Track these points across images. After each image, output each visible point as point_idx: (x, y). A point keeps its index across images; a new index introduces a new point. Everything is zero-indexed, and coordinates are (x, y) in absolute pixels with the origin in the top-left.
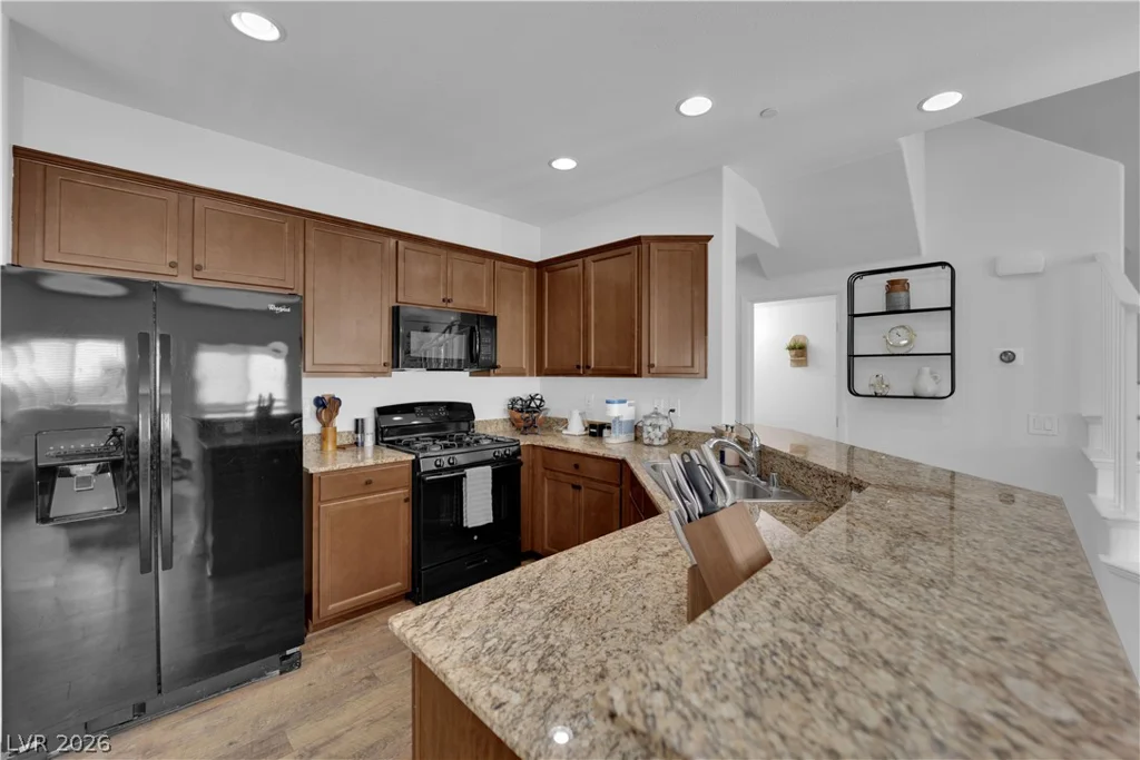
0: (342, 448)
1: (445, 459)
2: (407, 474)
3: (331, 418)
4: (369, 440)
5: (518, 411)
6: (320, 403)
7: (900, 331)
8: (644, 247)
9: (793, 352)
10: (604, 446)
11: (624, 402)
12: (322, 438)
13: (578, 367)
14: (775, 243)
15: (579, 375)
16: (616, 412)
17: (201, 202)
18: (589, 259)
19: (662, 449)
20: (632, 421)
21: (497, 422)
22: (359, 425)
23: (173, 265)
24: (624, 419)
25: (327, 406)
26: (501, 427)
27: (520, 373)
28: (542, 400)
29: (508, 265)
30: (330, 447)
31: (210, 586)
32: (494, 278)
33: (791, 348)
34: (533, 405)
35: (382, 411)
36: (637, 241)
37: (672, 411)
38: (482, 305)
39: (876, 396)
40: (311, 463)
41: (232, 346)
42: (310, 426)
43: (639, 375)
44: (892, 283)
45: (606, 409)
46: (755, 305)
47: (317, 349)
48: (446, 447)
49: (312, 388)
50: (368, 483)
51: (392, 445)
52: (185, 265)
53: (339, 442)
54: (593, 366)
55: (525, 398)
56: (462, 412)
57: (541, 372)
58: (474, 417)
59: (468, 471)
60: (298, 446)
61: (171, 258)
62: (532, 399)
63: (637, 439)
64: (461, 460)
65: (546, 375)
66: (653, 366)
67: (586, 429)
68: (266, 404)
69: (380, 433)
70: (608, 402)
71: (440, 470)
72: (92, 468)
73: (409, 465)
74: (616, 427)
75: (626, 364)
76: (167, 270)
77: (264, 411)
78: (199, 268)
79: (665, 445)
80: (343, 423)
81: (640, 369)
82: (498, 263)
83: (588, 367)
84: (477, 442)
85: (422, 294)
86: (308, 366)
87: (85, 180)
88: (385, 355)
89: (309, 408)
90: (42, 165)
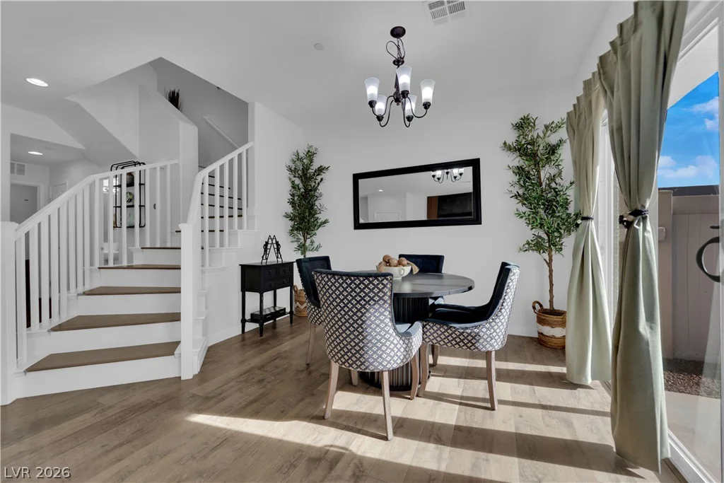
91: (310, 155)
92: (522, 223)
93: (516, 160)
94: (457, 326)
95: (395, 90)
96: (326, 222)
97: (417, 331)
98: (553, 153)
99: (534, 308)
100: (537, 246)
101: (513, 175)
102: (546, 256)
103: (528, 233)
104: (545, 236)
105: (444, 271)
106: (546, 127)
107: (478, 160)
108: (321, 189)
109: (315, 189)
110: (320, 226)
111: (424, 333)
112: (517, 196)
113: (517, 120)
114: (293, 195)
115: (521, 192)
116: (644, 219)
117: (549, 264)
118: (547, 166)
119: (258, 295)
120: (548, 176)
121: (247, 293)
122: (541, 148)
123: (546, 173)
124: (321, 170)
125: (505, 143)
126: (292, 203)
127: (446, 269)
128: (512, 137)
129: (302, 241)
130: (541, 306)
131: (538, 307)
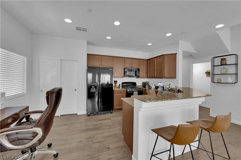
0: (117, 88)
1: (131, 90)
2: (125, 92)
3: (116, 84)
4: (121, 87)
5: (144, 84)
6: (115, 81)
7: (223, 69)
8: (164, 56)
9: (206, 74)
10: (157, 90)
11: (161, 83)
12: (115, 86)
13: (153, 77)
14: (195, 52)
15: (153, 78)
16: (159, 84)
17: (103, 57)
18: (155, 58)
19: (167, 91)
20: (163, 86)
21: (140, 86)
22: (120, 85)
23: (100, 65)
24: (161, 86)
25: (116, 82)
26: (141, 87)
27: (144, 78)
28: (148, 82)
29: (142, 60)
30: (116, 88)
31: (102, 105)
32: (139, 63)
33: (206, 73)
34: (147, 83)
35: (123, 83)
36: (163, 55)
37: (170, 84)
38: (138, 67)
39: (218, 83)
40: (114, 89)
41: (106, 74)
42: (114, 85)
43: (163, 78)
44: (222, 59)
45: (157, 84)
46: (193, 64)
48: (131, 88)
49: (114, 79)
50: (120, 92)
51: (124, 88)
52: (101, 64)
53: (117, 87)
54: (155, 76)
55: (145, 82)
56: (134, 84)
57: (148, 78)
58: (136, 85)
59: (134, 92)
60: (112, 88)
61: (100, 64)
62: (146, 82)
63: (164, 89)
64: (133, 90)
65: (149, 78)
66: (165, 76)
67: (155, 87)
68: (108, 82)
69: (122, 86)
70: (158, 83)
71: (130, 91)
72: (94, 87)
73: (126, 90)
74: (160, 87)
75: (161, 76)
76: (99, 65)
77: (108, 83)
78: (102, 65)
79: (168, 90)
80: (118, 84)
81: (163, 77)
82: (140, 60)
83: (155, 77)
84: (136, 88)
85: (128, 66)
86: (114, 76)
87: (92, 56)
88: (123, 75)
89: (113, 82)
90: (89, 55)
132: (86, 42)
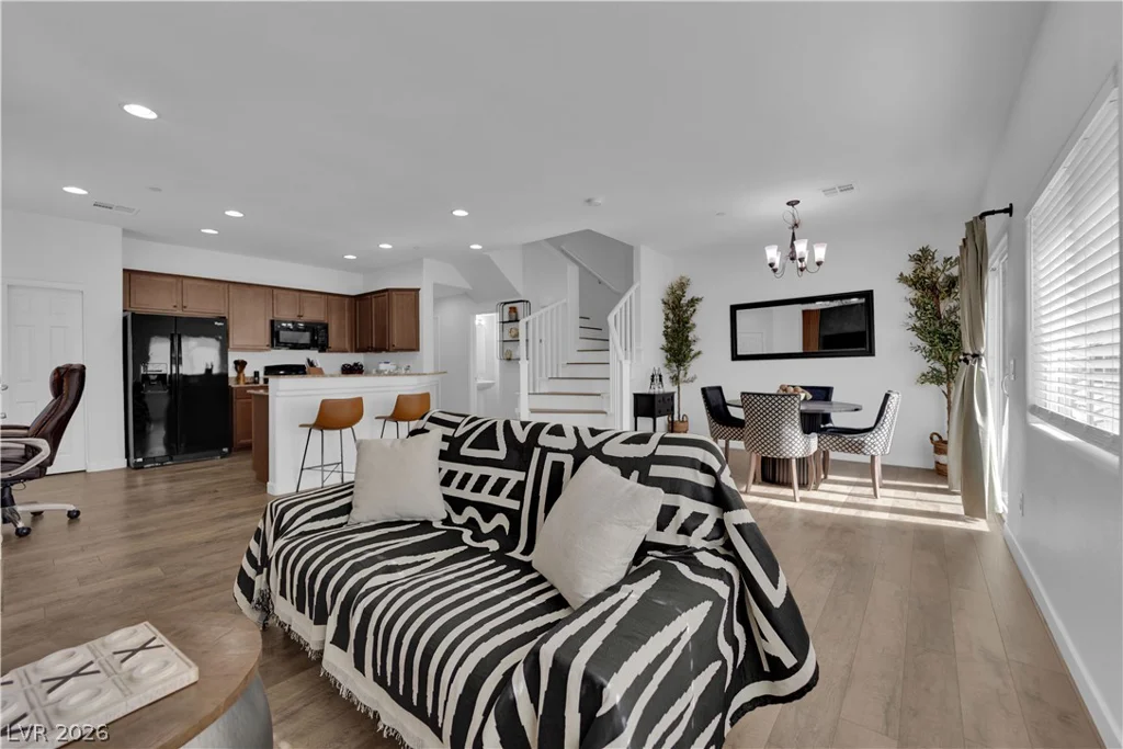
0: (248, 382)
3: (242, 370)
6: (236, 363)
7: (513, 330)
8: (390, 293)
11: (388, 363)
12: (238, 377)
13: (369, 347)
16: (383, 368)
17: (185, 281)
18: (372, 296)
22: (256, 374)
25: (240, 365)
27: (344, 351)
30: (241, 382)
32: (327, 305)
34: (355, 368)
35: (269, 369)
36: (386, 290)
38: (320, 319)
40: (232, 384)
42: (233, 375)
43: (389, 350)
44: (510, 308)
47: (234, 340)
49: (234, 356)
52: (179, 306)
53: (246, 380)
55: (351, 364)
57: (358, 351)
60: (227, 384)
61: (174, 305)
66: (394, 346)
68: (210, 367)
76: (172, 308)
77: (209, 371)
78: (185, 308)
80: (248, 372)
81: (389, 348)
83: (372, 347)
85: (286, 314)
86: (231, 346)
87: (143, 277)
88: (268, 342)
89: (231, 365)
90: (128, 273)
91: (683, 285)
92: (919, 356)
93: (912, 293)
94: (846, 436)
95: (790, 250)
96: (699, 353)
97: (814, 440)
98: (954, 285)
99: (931, 439)
100: (935, 378)
101: (911, 307)
102: (944, 387)
103: (925, 366)
104: (944, 369)
105: (833, 400)
106: (946, 260)
107: (872, 291)
108: (694, 320)
109: (689, 318)
110: (694, 357)
111: (819, 442)
112: (914, 328)
113: (915, 251)
114: (667, 327)
115: (918, 324)
116: (980, 360)
117: (948, 396)
118: (947, 299)
119: (651, 420)
120: (948, 308)
121: (639, 418)
122: (940, 280)
123: (945, 306)
124: (693, 302)
125: (901, 275)
126: (666, 335)
127: (834, 398)
128: (908, 269)
129: (676, 373)
130: (940, 437)
131: (936, 438)
132: (120, 230)
